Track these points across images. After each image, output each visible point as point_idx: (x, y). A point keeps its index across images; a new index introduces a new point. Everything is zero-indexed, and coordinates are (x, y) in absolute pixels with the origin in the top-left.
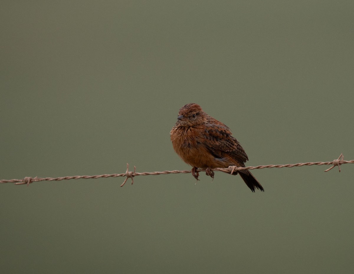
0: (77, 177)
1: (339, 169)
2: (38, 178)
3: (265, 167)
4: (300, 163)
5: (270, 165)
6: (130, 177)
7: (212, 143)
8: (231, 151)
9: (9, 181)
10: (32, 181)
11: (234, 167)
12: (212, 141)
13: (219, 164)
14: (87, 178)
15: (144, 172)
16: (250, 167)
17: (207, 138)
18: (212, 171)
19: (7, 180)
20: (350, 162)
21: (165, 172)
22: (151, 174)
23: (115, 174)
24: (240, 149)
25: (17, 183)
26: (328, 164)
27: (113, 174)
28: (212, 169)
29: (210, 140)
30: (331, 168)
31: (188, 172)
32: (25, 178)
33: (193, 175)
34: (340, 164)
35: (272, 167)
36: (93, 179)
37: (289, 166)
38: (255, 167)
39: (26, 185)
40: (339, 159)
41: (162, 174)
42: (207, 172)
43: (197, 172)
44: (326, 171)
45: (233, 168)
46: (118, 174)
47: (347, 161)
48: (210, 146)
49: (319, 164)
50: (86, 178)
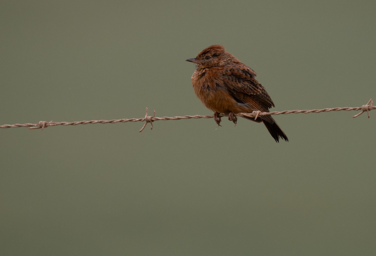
0: (94, 121)
1: (368, 114)
2: (54, 123)
3: (291, 113)
5: (296, 110)
6: (150, 122)
7: (234, 85)
9: (23, 125)
10: (47, 125)
11: (258, 112)
12: (234, 82)
13: (241, 109)
14: (105, 123)
15: (164, 117)
17: (229, 79)
18: (235, 116)
19: (20, 125)
21: (186, 117)
22: (171, 119)
23: (134, 119)
24: (265, 94)
25: (31, 128)
26: (357, 109)
27: (132, 119)
28: (236, 114)
29: (232, 81)
30: (360, 113)
31: (210, 117)
32: (40, 122)
33: (215, 120)
34: (369, 110)
35: (298, 113)
36: (110, 123)
37: (316, 112)
38: (280, 112)
39: (41, 129)
40: (368, 105)
41: (183, 118)
42: (230, 117)
43: (220, 117)
44: (354, 117)
45: (257, 113)
46: (137, 118)
48: (232, 88)
49: (347, 110)
50: (103, 122)
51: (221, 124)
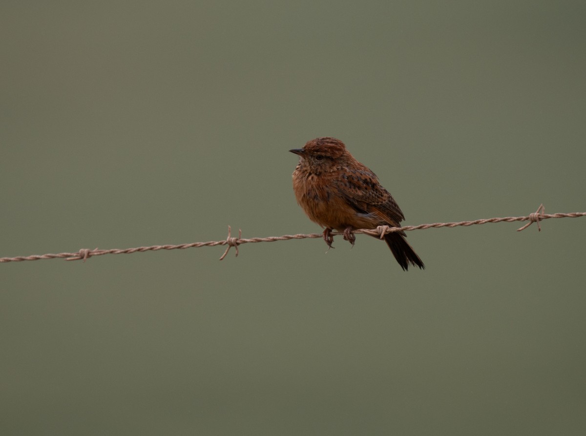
0: (156, 247)
1: (539, 226)
2: (100, 250)
3: (430, 227)
4: (481, 220)
5: (438, 223)
6: (233, 245)
7: (352, 193)
8: (379, 204)
9: (57, 255)
10: (90, 254)
11: (385, 227)
12: (353, 189)
14: (170, 249)
15: (254, 238)
16: (408, 227)
17: (346, 185)
18: (352, 234)
19: (54, 255)
20: (554, 215)
22: (264, 241)
23: (211, 242)
24: (392, 203)
25: (68, 259)
26: (522, 219)
27: (209, 242)
28: (353, 232)
29: (350, 188)
30: (527, 225)
31: (317, 237)
32: (81, 250)
33: (326, 240)
34: (540, 219)
35: (441, 227)
36: (179, 249)
38: (416, 227)
39: (82, 260)
40: (538, 212)
41: (280, 239)
42: (346, 235)
43: (331, 236)
44: (520, 231)
45: (383, 229)
46: (216, 241)
47: (550, 215)
48: (351, 197)
49: (509, 220)
50: (169, 248)
51: (332, 245)
